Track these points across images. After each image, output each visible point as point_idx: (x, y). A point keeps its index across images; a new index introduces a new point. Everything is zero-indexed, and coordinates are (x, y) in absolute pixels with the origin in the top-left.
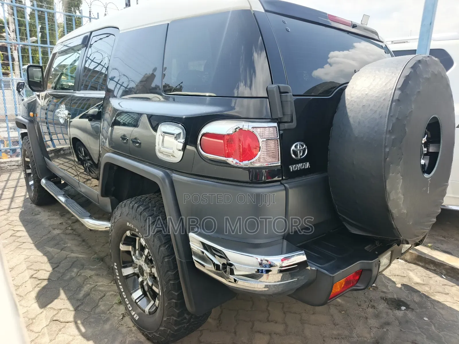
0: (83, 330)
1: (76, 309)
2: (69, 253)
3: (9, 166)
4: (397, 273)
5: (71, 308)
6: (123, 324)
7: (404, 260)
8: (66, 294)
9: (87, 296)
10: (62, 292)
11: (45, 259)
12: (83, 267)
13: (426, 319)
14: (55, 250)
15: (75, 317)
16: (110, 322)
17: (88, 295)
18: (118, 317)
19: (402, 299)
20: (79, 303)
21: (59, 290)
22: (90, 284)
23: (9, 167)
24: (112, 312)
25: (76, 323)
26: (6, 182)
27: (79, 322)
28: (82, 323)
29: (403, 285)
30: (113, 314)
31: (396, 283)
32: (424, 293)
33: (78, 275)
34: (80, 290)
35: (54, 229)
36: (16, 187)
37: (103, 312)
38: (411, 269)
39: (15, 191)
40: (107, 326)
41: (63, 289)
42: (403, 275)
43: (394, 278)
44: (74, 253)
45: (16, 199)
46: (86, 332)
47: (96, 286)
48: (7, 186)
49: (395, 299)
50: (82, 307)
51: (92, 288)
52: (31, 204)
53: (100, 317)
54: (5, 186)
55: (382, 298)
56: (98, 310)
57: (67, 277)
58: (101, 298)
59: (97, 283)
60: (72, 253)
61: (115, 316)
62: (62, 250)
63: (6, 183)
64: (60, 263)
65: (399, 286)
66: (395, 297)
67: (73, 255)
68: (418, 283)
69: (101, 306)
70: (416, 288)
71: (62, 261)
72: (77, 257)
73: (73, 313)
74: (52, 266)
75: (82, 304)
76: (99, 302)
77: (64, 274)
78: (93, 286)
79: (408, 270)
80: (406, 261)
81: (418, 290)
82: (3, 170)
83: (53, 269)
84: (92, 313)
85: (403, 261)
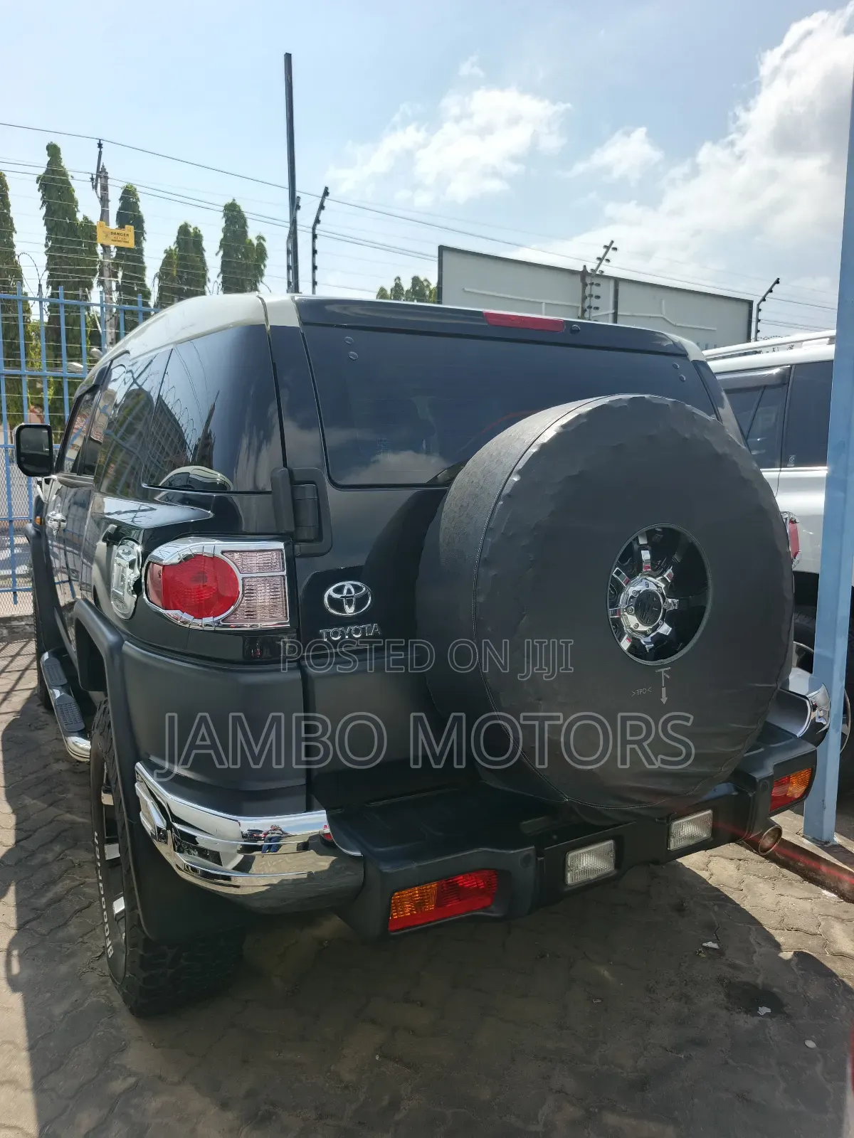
0: (16, 969)
1: (21, 927)
2: (61, 812)
3: (28, 625)
4: (799, 923)
5: (13, 924)
6: (95, 967)
7: (836, 894)
8: (17, 892)
9: (55, 902)
10: (12, 889)
11: (12, 820)
12: (75, 844)
13: (811, 1044)
14: (39, 803)
15: (13, 943)
16: (72, 961)
17: (57, 900)
18: (94, 952)
19: (775, 990)
20: (32, 916)
21: (10, 885)
22: (73, 880)
23: (27, 627)
24: (85, 941)
25: (9, 954)
26: (11, 659)
27: (15, 953)
28: (20, 956)
29: (800, 955)
30: (88, 944)
31: (782, 947)
32: (845, 980)
33: (59, 858)
34: (47, 891)
35: (57, 760)
36: (26, 669)
37: (71, 940)
38: (845, 916)
39: (20, 678)
40: (63, 969)
41: (17, 885)
42: (812, 930)
43: (782, 935)
44: (71, 814)
45: (15, 695)
46: (20, 973)
47: (82, 884)
48: (9, 667)
49: (755, 987)
50: (34, 923)
51: (72, 888)
52: (39, 706)
53: (59, 949)
54: (8, 666)
55: (720, 980)
56: (62, 934)
57: (35, 862)
58: (80, 911)
59: (87, 880)
60: (67, 812)
61: (89, 949)
62: (51, 805)
63: (11, 662)
64: (35, 831)
65: (787, 955)
66: (759, 981)
67: (68, 817)
68: (842, 955)
69: (73, 926)
70: (829, 965)
71: (41, 827)
72: (73, 823)
73: (13, 933)
74: (17, 836)
75: (39, 917)
76: (72, 917)
77: (33, 854)
78: (77, 883)
79: (837, 918)
80: (842, 895)
81: (834, 971)
82: (17, 633)
83: (17, 842)
84: (48, 937)
85: (833, 895)
